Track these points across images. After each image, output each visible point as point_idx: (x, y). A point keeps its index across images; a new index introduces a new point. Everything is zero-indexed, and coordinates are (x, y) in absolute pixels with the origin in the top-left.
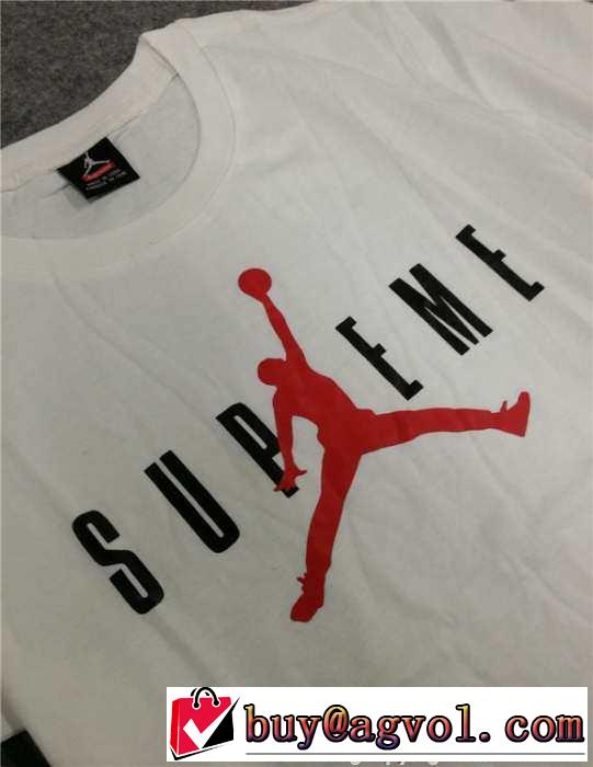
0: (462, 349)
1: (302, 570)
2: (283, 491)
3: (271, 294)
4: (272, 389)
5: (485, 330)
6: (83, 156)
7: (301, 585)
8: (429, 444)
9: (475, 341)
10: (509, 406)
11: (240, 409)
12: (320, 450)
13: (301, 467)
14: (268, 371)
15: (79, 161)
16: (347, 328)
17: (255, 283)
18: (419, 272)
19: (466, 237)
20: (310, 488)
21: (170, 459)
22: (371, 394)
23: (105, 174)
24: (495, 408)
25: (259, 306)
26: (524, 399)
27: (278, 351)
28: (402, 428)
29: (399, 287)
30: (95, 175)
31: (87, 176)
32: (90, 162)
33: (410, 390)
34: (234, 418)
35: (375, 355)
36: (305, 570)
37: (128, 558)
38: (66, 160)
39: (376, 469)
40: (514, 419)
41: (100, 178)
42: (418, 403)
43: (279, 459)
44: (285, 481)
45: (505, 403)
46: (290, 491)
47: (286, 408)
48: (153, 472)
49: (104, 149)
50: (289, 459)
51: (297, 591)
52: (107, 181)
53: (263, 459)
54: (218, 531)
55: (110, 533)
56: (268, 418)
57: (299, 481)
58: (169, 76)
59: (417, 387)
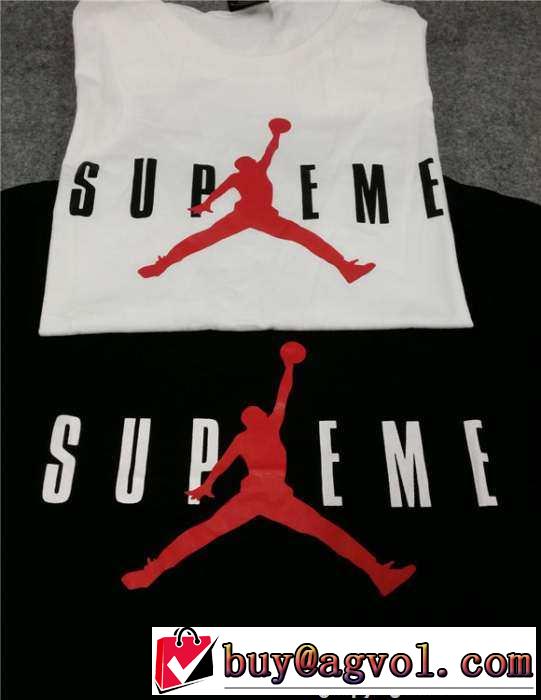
0: (360, 218)
1: (164, 253)
2: (192, 212)
4: (236, 171)
5: (384, 219)
7: (157, 260)
9: (372, 221)
10: (357, 263)
12: (230, 209)
13: (212, 209)
16: (306, 171)
17: (279, 126)
18: (378, 169)
19: (425, 165)
20: (206, 221)
21: (152, 163)
22: (286, 201)
24: (348, 258)
26: (370, 267)
27: (258, 157)
29: (358, 170)
34: (203, 171)
35: (308, 187)
36: (166, 254)
39: (252, 241)
40: (353, 271)
43: (204, 198)
44: (197, 208)
45: (357, 260)
46: (195, 214)
47: (234, 182)
48: (139, 163)
50: (209, 202)
51: (152, 261)
53: (197, 192)
54: (142, 206)
55: (94, 174)
57: (204, 214)
59: (316, 216)
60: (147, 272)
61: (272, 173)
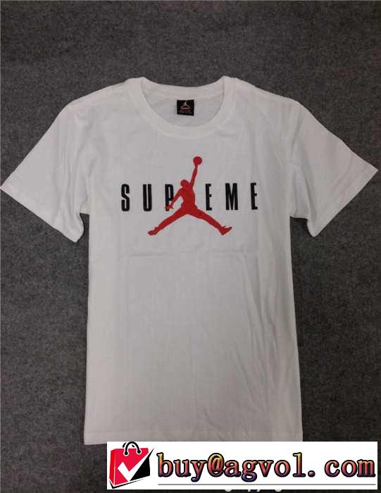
0: (227, 208)
1: (157, 226)
3: (199, 166)
4: (181, 187)
5: (236, 208)
6: (185, 101)
8: (203, 222)
9: (232, 209)
11: (171, 186)
13: (173, 207)
14: (184, 183)
15: (184, 101)
16: (208, 186)
17: (198, 161)
18: (235, 185)
19: (253, 185)
20: (171, 212)
21: (150, 186)
22: (200, 203)
23: (186, 110)
24: (222, 225)
25: (193, 167)
26: (230, 228)
27: (189, 181)
28: (200, 215)
29: (227, 186)
30: (184, 109)
31: (182, 108)
32: (185, 104)
33: (208, 208)
34: (169, 188)
35: (208, 196)
37: (128, 199)
38: (181, 99)
39: (188, 219)
40: (224, 231)
42: (208, 213)
43: (170, 202)
44: (168, 207)
45: (225, 226)
46: (167, 210)
47: (181, 193)
48: (145, 186)
49: (191, 103)
50: (173, 203)
51: (153, 229)
53: (167, 200)
54: (148, 206)
55: (128, 192)
56: (175, 192)
57: (171, 209)
58: (221, 92)
59: (211, 209)
60: (151, 233)
61: (195, 189)
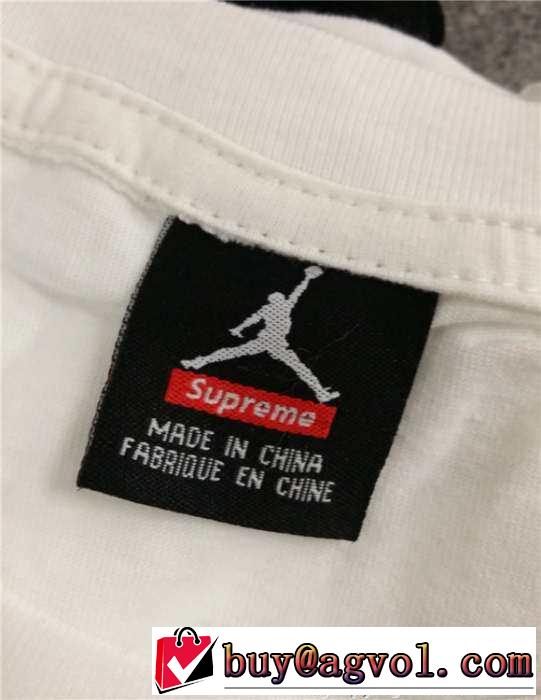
23: (260, 434)
30: (226, 402)
41: (225, 426)
52: (232, 466)
